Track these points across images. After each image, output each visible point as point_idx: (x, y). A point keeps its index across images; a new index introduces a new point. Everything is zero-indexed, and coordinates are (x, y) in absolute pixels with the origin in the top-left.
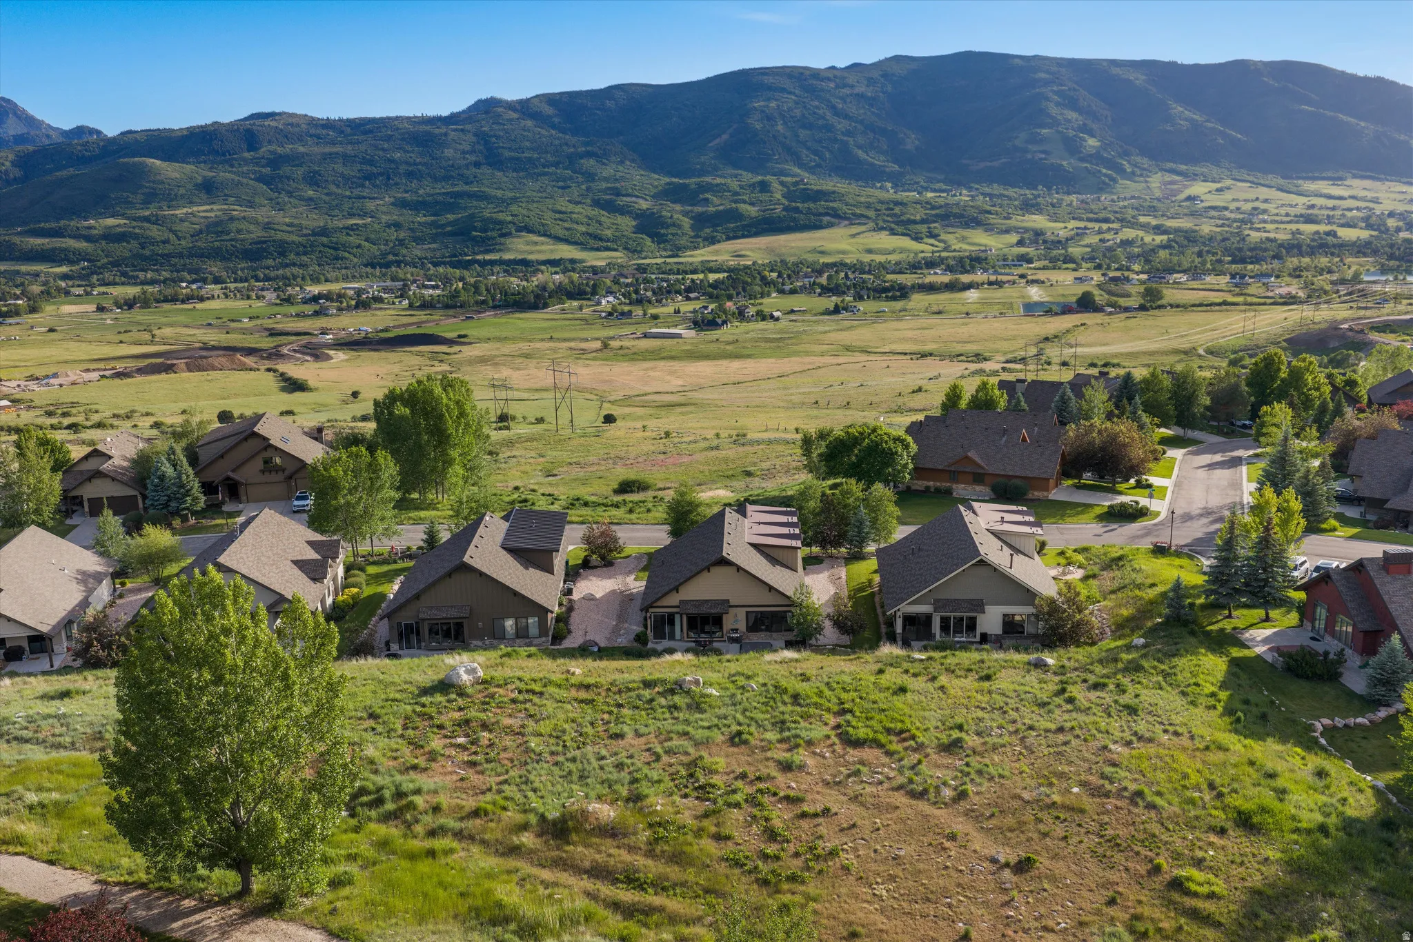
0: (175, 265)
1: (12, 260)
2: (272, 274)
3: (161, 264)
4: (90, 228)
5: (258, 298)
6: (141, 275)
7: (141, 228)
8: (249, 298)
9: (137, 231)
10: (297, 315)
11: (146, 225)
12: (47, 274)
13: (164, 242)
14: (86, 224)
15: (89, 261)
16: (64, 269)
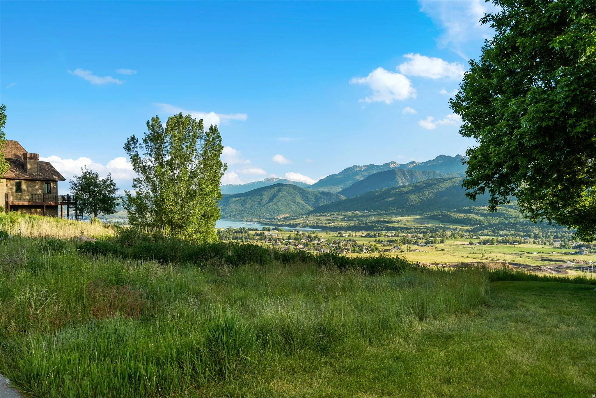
0: (518, 229)
1: (448, 222)
2: (566, 235)
3: (512, 228)
4: (484, 210)
5: (550, 244)
6: (501, 232)
7: (507, 210)
8: (545, 244)
9: (505, 212)
10: (565, 253)
11: (510, 209)
12: (461, 230)
13: (516, 218)
14: (483, 208)
15: (480, 224)
16: (468, 228)
